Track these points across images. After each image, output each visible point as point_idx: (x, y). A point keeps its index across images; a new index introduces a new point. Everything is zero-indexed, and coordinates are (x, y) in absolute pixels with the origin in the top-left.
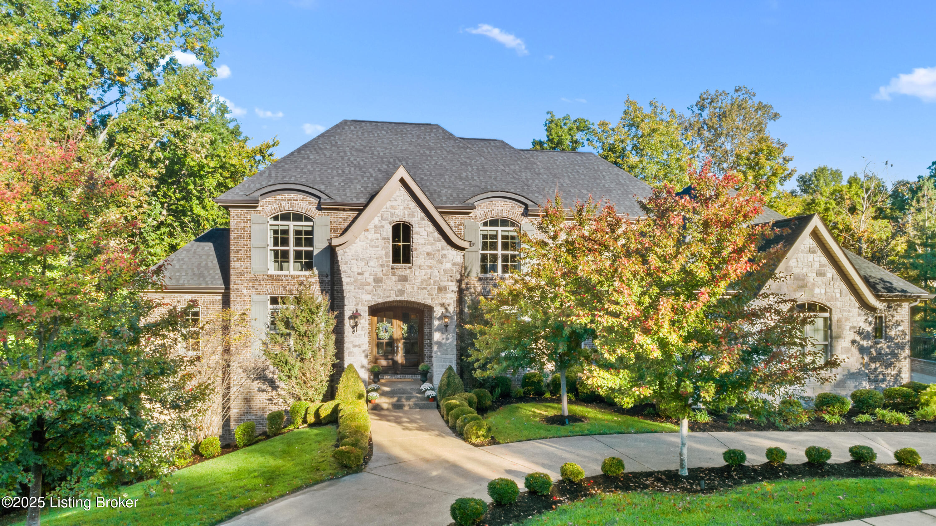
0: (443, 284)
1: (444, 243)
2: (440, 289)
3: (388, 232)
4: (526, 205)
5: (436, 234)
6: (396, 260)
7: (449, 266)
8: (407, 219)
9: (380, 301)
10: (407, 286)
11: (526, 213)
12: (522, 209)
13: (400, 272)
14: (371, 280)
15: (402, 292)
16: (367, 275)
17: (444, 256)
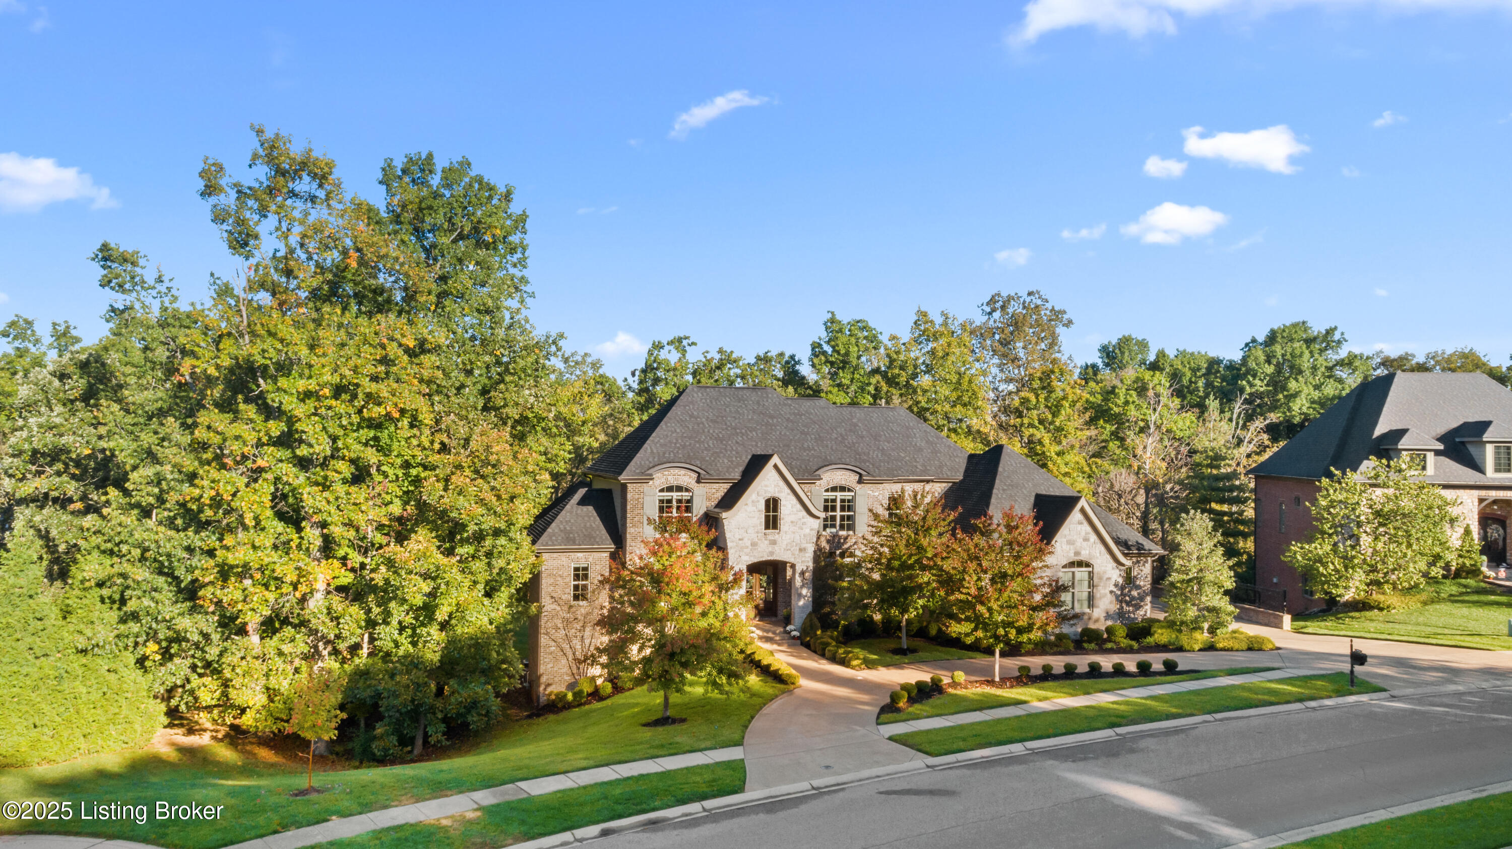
0: (803, 546)
1: (804, 513)
2: (801, 550)
3: (762, 506)
4: (861, 475)
5: (799, 506)
6: (767, 527)
7: (807, 531)
8: (776, 495)
9: (756, 560)
10: (776, 547)
11: (860, 481)
12: (857, 477)
13: (770, 537)
14: (748, 544)
15: (772, 553)
16: (746, 540)
17: (804, 524)
